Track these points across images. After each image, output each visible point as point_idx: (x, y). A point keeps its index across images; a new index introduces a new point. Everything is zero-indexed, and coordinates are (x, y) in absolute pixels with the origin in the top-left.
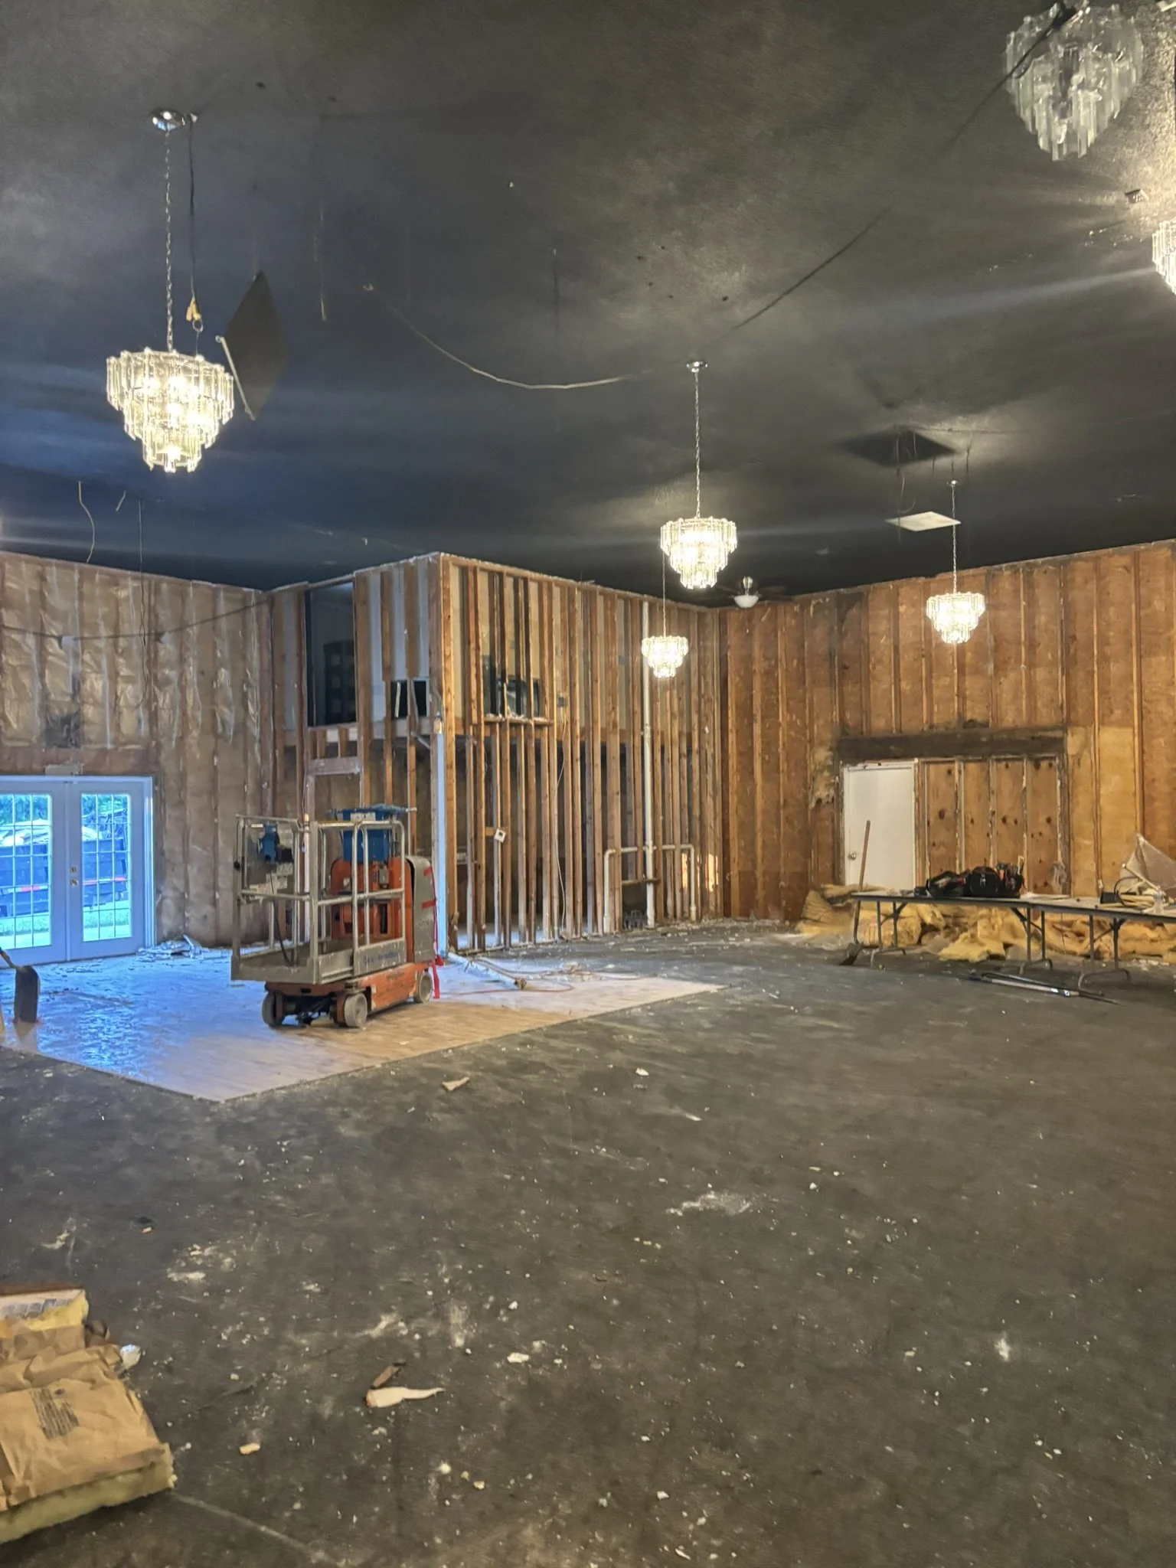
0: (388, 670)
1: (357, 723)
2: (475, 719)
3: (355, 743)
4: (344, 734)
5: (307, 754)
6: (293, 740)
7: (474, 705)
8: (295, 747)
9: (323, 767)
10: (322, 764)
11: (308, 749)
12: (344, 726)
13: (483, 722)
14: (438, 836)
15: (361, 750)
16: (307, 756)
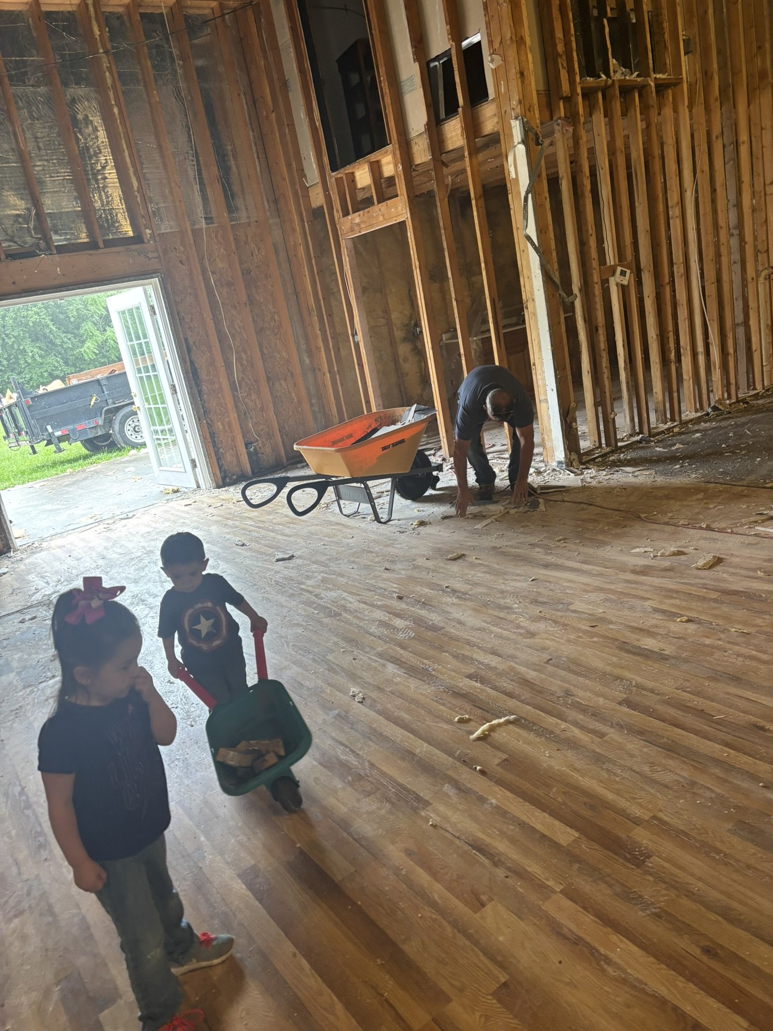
0: (419, 41)
1: (389, 147)
2: (565, 87)
3: (391, 180)
4: (376, 169)
5: (338, 211)
6: (317, 198)
7: (562, 62)
8: (322, 207)
9: (358, 225)
10: (357, 221)
11: (337, 204)
12: (373, 157)
13: (579, 90)
14: (532, 293)
15: (401, 187)
16: (338, 214)
